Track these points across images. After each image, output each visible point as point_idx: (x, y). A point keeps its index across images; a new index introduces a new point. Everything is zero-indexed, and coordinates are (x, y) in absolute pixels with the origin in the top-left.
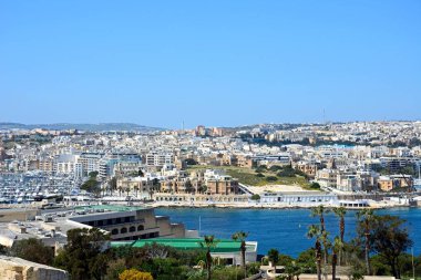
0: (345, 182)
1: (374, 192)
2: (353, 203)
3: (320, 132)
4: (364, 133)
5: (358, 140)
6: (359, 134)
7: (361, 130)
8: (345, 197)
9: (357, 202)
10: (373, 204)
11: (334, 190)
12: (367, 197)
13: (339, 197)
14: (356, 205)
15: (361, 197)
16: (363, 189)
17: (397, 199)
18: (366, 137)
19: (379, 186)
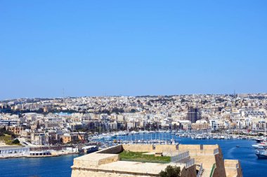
0: (37, 138)
1: (57, 145)
2: (39, 152)
3: (56, 104)
4: (85, 105)
5: (79, 109)
6: (82, 105)
7: (84, 102)
8: (36, 149)
9: (42, 152)
10: (54, 153)
11: (30, 145)
12: (52, 148)
13: (31, 149)
14: (41, 154)
15: (47, 148)
16: (50, 143)
17: (71, 149)
18: (85, 107)
19: (61, 140)
